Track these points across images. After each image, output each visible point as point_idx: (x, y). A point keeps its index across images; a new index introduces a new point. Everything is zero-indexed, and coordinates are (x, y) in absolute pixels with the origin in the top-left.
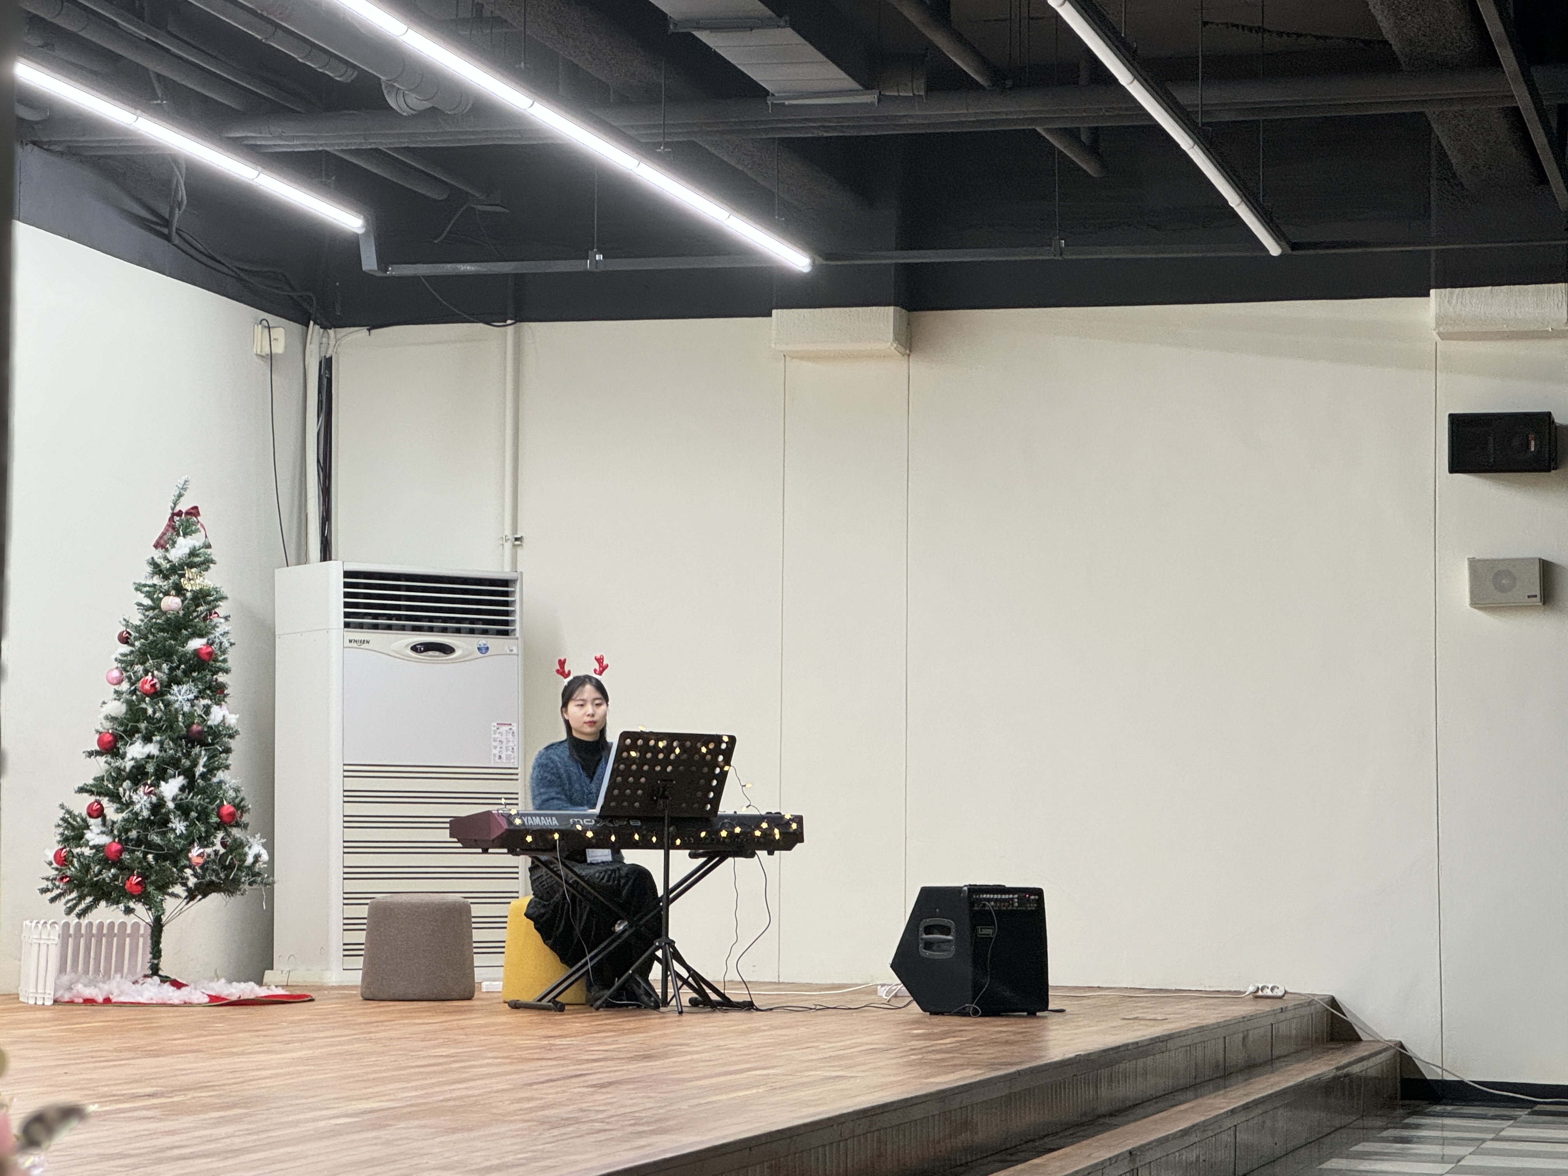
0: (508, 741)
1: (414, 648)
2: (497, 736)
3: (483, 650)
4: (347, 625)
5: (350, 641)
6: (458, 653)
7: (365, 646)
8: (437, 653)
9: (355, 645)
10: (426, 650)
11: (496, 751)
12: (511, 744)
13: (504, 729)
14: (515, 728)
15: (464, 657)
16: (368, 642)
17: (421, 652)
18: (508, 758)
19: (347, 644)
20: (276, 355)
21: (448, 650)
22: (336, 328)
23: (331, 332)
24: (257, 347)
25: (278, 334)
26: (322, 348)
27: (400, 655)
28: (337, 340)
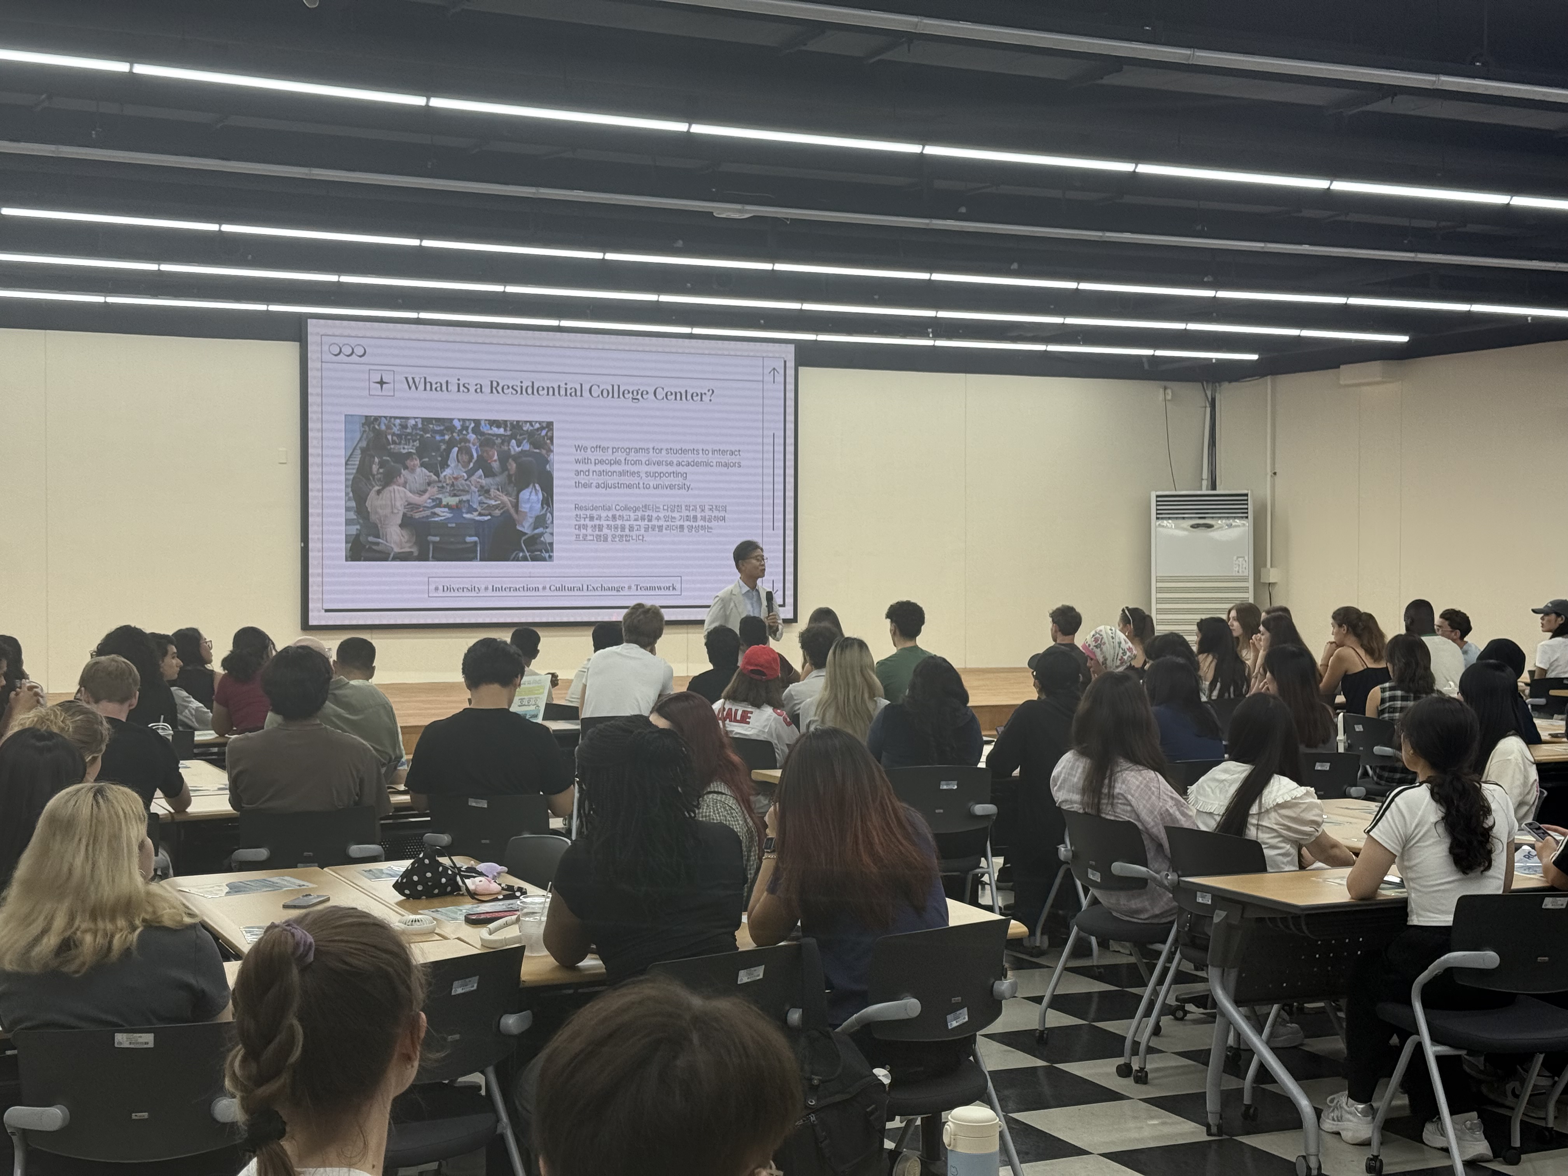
0: (1242, 565)
1: (1193, 526)
2: (1237, 562)
3: (1230, 526)
4: (1157, 518)
6: (1215, 527)
7: (1166, 527)
8: (1204, 528)
9: (1162, 527)
10: (1197, 527)
11: (1237, 569)
12: (1244, 566)
13: (1240, 559)
14: (1246, 558)
15: (1220, 529)
16: (1168, 525)
17: (1195, 528)
18: (1243, 572)
19: (1158, 526)
20: (1169, 400)
21: (1210, 526)
22: (1219, 382)
23: (1217, 384)
24: (1161, 397)
25: (1169, 391)
26: (1214, 391)
27: (1184, 529)
28: (1220, 386)
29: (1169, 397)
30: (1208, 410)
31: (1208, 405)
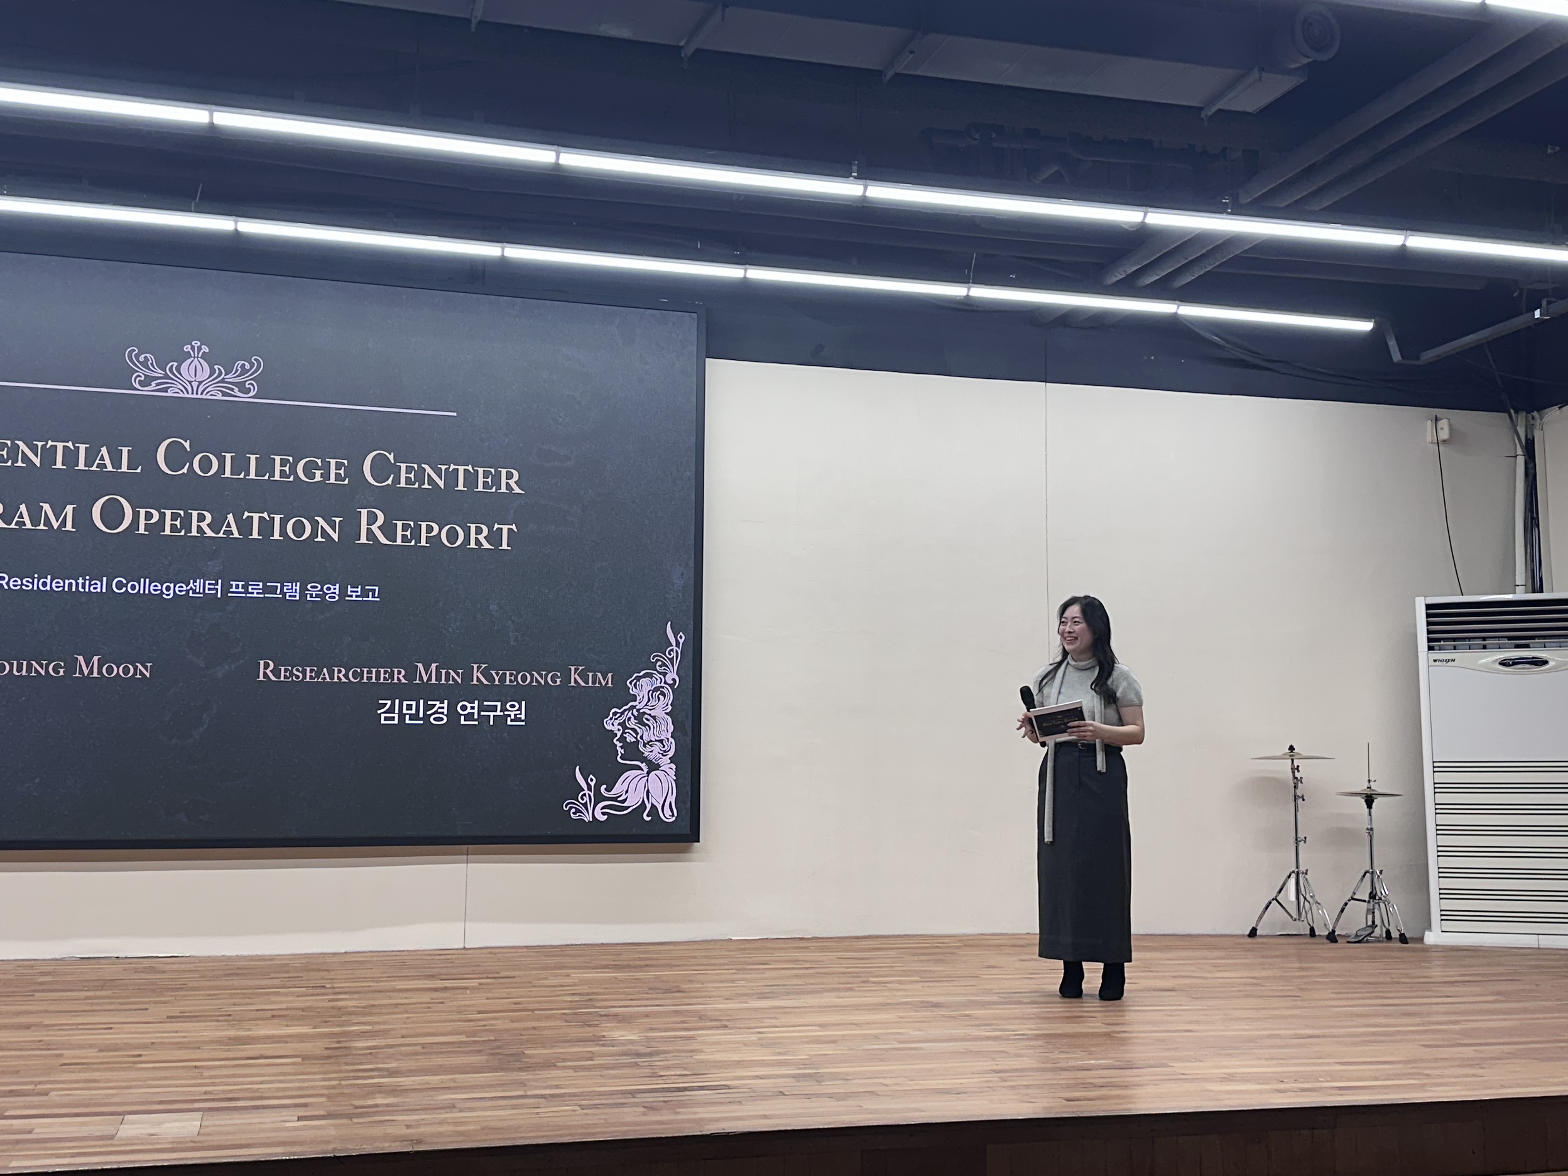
1: (1503, 663)
4: (1430, 648)
5: (1435, 661)
6: (1551, 665)
7: (1450, 663)
8: (1527, 666)
9: (1440, 663)
10: (1514, 664)
15: (1557, 668)
16: (1453, 660)
17: (1510, 665)
19: (1432, 663)
20: (1444, 441)
21: (1541, 662)
22: (1539, 410)
23: (1535, 414)
24: (1429, 437)
25: (1443, 424)
26: (1529, 428)
27: (1487, 669)
28: (1541, 419)
29: (1444, 434)
30: (1521, 460)
31: (1519, 451)
